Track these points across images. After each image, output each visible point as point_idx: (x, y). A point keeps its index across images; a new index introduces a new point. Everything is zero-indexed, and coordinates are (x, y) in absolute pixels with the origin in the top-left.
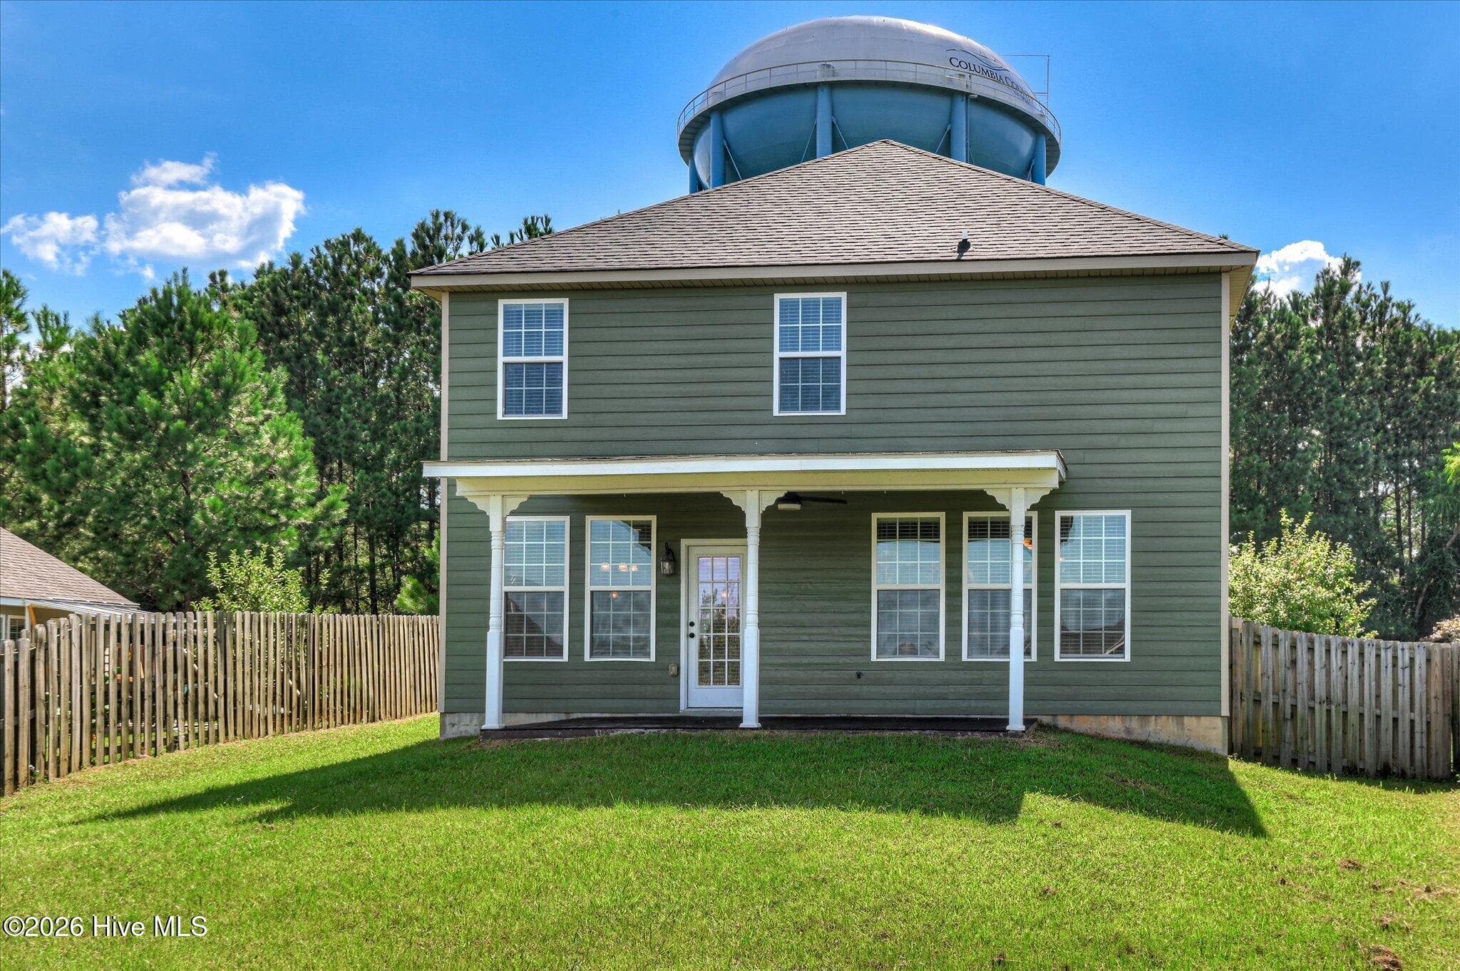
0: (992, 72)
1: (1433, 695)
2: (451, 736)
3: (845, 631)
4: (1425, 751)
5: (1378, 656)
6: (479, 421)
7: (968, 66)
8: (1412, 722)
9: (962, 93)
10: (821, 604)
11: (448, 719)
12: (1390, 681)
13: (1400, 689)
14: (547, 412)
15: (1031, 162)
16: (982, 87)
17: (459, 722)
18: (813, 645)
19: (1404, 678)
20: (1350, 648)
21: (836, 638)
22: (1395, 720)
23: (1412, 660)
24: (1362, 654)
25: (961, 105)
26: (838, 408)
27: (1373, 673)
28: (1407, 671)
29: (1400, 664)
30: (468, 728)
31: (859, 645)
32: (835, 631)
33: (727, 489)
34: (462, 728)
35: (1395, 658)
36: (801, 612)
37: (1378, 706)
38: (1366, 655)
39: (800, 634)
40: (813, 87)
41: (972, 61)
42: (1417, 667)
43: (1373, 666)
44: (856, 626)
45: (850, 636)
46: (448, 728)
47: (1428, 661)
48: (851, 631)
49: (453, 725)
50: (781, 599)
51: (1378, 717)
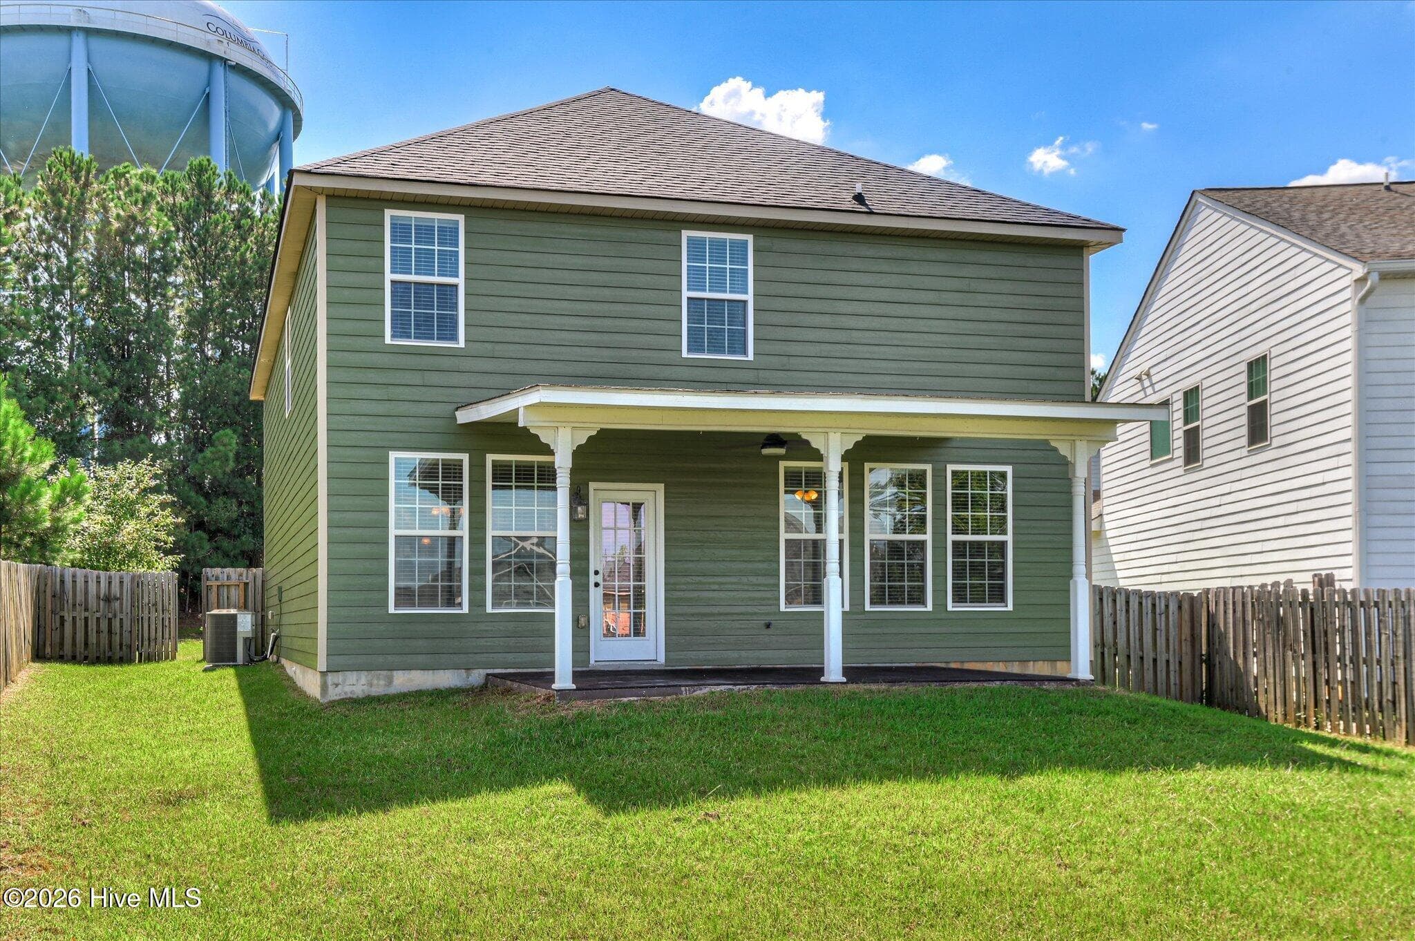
0: (245, 42)
1: (1183, 638)
2: (337, 698)
3: (754, 579)
4: (1178, 687)
5: (1141, 604)
6: (360, 343)
7: (224, 33)
8: (1168, 661)
9: (221, 58)
10: (734, 552)
11: (331, 678)
12: (1150, 626)
13: (1158, 632)
14: (438, 339)
15: (279, 134)
16: (238, 55)
17: (344, 681)
18: (722, 595)
19: (1161, 623)
20: (1118, 596)
21: (746, 588)
22: (1155, 660)
23: (1167, 606)
24: (1127, 602)
25: (219, 70)
26: (745, 353)
27: (1137, 619)
28: (1163, 616)
29: (1158, 611)
30: (354, 688)
31: (768, 595)
32: (744, 580)
33: (806, 430)
34: (348, 689)
35: (1154, 605)
36: (711, 561)
37: (1142, 649)
38: (1131, 604)
39: (710, 583)
40: (68, 31)
41: (229, 29)
42: (1171, 613)
43: (1137, 613)
44: (764, 575)
45: (759, 585)
46: (331, 688)
47: (1180, 607)
48: (761, 580)
49: (337, 685)
50: (690, 547)
51: (1142, 658)
